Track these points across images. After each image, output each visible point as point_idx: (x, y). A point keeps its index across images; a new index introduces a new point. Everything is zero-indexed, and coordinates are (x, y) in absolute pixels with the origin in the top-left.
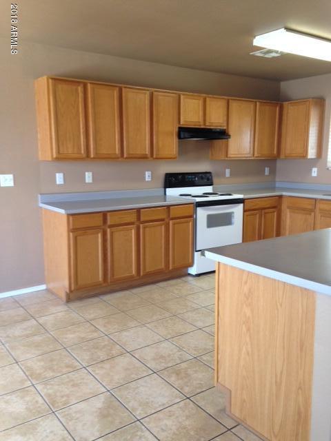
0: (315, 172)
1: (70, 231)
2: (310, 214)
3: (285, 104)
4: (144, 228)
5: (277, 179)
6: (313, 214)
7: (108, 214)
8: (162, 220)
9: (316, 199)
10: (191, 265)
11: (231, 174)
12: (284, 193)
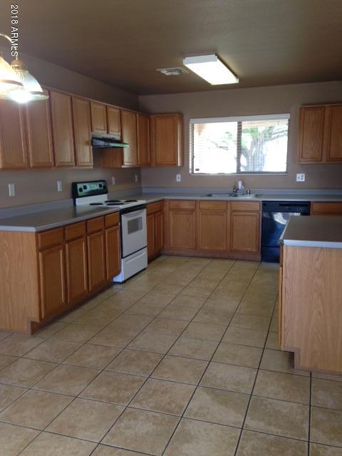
0: (179, 178)
1: (39, 250)
2: (192, 214)
3: (152, 117)
4: (91, 239)
5: (143, 185)
6: (194, 213)
7: (66, 228)
8: (101, 230)
9: (196, 201)
10: (118, 272)
11: (116, 181)
12: (166, 198)
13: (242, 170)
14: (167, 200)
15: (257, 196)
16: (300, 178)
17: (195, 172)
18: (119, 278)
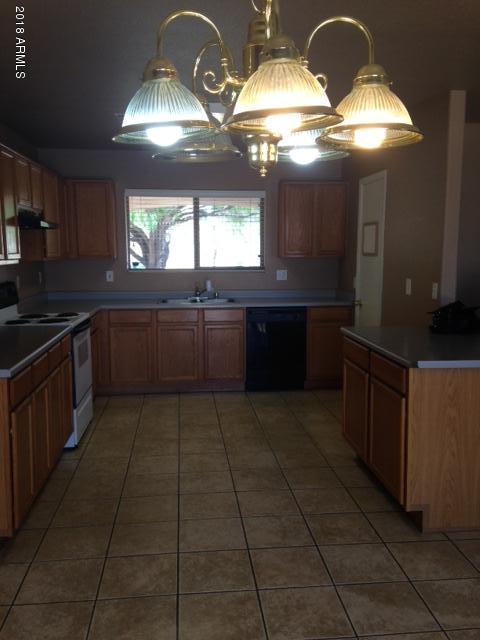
0: (110, 276)
1: (12, 409)
2: (146, 330)
6: (149, 329)
9: (151, 311)
12: (103, 307)
13: (203, 264)
14: (104, 310)
15: (231, 301)
16: (282, 275)
17: (132, 267)
18: (72, 442)
